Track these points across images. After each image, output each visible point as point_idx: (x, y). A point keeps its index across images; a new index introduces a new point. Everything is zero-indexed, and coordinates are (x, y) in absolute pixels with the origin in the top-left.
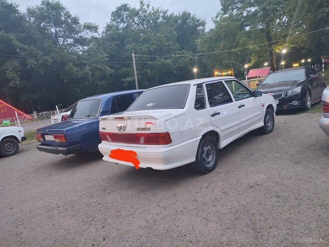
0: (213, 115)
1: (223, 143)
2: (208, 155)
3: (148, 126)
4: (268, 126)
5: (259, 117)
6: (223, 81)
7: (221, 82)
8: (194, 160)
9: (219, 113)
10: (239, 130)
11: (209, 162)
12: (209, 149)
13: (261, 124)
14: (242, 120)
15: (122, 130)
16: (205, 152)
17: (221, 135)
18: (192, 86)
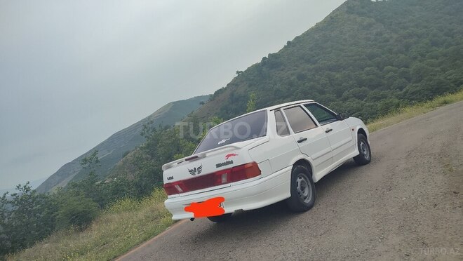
0: (299, 142)
1: (318, 175)
2: (303, 189)
3: (230, 159)
4: (364, 155)
5: (352, 144)
6: (302, 105)
7: (300, 106)
8: (288, 195)
9: (306, 139)
10: (332, 159)
11: (305, 198)
12: (302, 181)
13: (356, 152)
14: (333, 147)
15: (196, 173)
16: (299, 184)
17: (314, 164)
18: (268, 111)
